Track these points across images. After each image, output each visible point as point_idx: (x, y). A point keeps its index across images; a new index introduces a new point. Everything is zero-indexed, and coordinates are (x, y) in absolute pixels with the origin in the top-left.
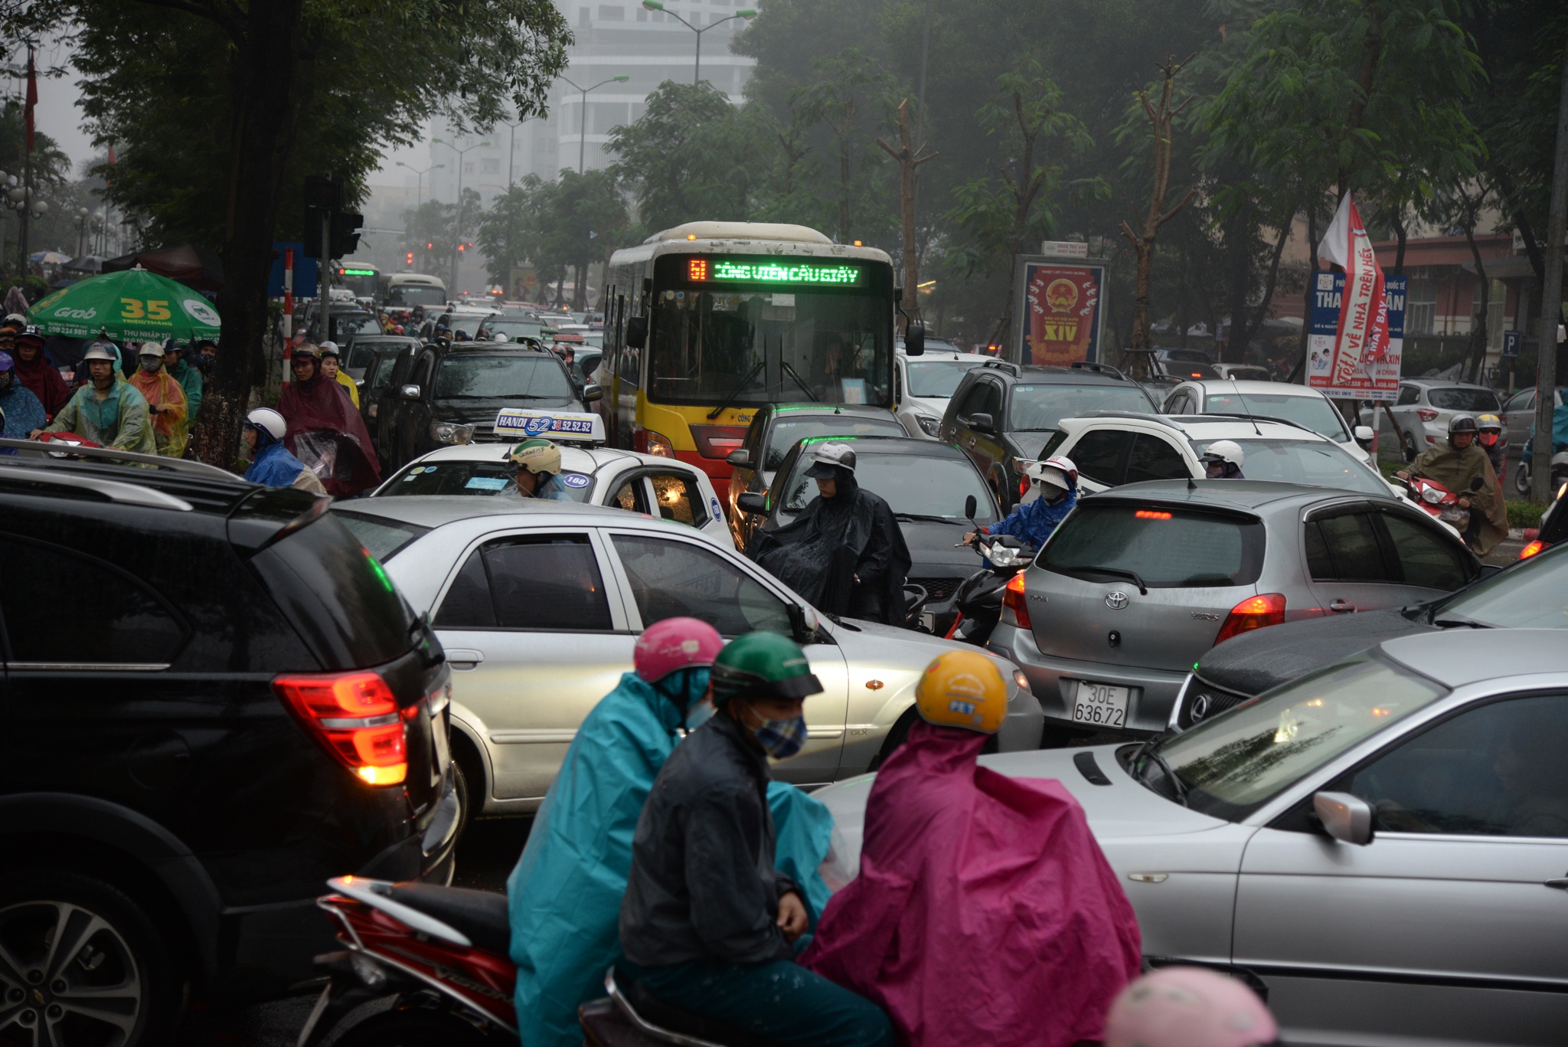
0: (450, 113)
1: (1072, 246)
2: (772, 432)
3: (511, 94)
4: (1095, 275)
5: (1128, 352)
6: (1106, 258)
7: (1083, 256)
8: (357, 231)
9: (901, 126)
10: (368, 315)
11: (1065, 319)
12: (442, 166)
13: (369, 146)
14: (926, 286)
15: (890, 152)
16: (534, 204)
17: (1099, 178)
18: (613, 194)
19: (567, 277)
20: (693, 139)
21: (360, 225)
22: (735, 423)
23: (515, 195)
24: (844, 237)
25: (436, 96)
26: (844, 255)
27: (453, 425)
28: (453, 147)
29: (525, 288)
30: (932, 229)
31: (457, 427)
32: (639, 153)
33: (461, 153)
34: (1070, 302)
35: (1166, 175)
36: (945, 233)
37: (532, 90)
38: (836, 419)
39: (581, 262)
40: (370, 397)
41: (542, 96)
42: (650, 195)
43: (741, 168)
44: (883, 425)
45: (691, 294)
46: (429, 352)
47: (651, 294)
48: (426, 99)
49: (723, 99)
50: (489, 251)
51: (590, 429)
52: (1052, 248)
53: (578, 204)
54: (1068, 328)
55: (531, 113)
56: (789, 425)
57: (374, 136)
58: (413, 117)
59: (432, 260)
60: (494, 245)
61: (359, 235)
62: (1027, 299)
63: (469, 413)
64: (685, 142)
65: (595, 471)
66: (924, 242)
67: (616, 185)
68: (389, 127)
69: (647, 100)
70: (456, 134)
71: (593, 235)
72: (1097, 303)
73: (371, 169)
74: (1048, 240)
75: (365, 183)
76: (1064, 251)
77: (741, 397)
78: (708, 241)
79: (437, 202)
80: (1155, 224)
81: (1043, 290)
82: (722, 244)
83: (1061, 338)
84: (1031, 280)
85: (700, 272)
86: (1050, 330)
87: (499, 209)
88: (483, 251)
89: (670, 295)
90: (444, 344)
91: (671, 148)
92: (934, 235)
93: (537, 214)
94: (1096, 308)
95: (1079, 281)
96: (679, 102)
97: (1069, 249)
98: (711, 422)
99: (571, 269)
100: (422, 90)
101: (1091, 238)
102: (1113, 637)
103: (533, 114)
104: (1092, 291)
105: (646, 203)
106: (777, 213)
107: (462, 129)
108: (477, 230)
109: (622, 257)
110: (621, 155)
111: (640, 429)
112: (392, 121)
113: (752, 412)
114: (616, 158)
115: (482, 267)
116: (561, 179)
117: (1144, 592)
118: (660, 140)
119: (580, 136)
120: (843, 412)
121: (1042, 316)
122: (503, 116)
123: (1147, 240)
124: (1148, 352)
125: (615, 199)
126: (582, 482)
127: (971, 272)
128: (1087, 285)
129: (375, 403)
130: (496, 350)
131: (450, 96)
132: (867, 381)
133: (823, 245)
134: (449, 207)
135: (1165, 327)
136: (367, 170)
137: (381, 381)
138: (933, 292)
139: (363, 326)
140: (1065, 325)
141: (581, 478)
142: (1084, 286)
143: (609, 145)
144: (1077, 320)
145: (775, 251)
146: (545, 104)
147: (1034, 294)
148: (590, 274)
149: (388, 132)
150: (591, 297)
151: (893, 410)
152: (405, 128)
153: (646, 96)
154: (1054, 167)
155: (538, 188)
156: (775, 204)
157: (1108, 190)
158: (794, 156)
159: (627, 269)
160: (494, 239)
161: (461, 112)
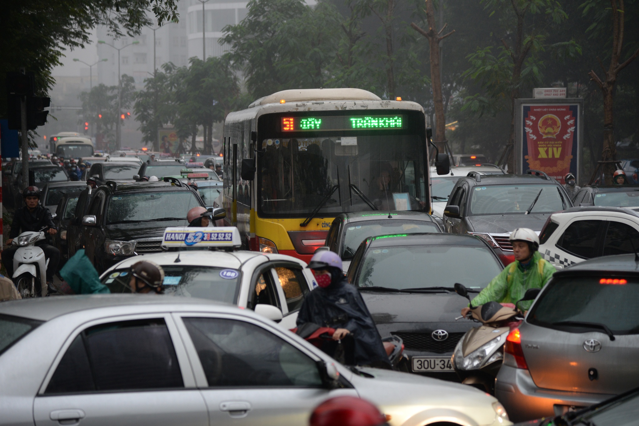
0: (108, 22)
1: (554, 90)
2: (345, 234)
3: (151, 7)
4: (573, 111)
5: (601, 164)
6: (580, 97)
7: (563, 97)
8: (46, 109)
9: (427, 14)
10: (58, 167)
11: (553, 143)
12: (106, 60)
13: (53, 49)
14: (452, 126)
15: (421, 32)
16: (172, 84)
17: (572, 41)
18: (227, 73)
19: (198, 133)
20: (282, 31)
21: (48, 105)
22: (320, 228)
23: (159, 77)
24: (391, 94)
25: (98, 11)
26: (390, 107)
27: (121, 242)
28: (113, 46)
29: (169, 142)
30: (454, 85)
31: (123, 243)
32: (244, 44)
33: (119, 50)
34: (555, 130)
35: (621, 36)
36: (463, 86)
37: (166, 3)
38: (389, 222)
39: (208, 121)
40: (61, 226)
41: (173, 7)
42: (254, 73)
43: (316, 49)
44: (422, 224)
45: (284, 140)
46: (101, 192)
47: (256, 142)
48: (91, 14)
49: (301, 2)
50: (142, 118)
51: (231, 237)
52: (540, 93)
53: (204, 81)
54: (555, 149)
55: (166, 19)
56: (357, 228)
57: (56, 41)
58: (82, 27)
59: (102, 126)
60: (146, 113)
61: (47, 112)
62: (524, 130)
63: (133, 233)
64: (276, 34)
65: (241, 267)
66: (448, 94)
67: (229, 67)
68: (66, 34)
69: (247, 6)
70: (115, 37)
71: (215, 103)
72: (576, 129)
73: (55, 64)
74: (537, 87)
75: (52, 75)
76: (549, 95)
77: (322, 211)
78: (294, 104)
79: (104, 86)
80: (615, 71)
81: (535, 123)
82: (304, 105)
83: (550, 156)
84: (526, 116)
85: (290, 124)
86: (542, 151)
87: (148, 89)
88: (138, 119)
89: (270, 142)
90: (112, 185)
91: (266, 39)
92: (455, 89)
93: (174, 90)
94: (575, 133)
95: (561, 115)
96: (271, 6)
97: (553, 93)
98: (303, 229)
99: (201, 128)
100: (88, 7)
101: (569, 84)
102: (592, 373)
103: (168, 20)
104: (571, 122)
105: (251, 78)
106: (343, 80)
107: (118, 33)
108: (133, 103)
109: (234, 117)
110: (232, 46)
111: (254, 237)
112: (68, 30)
113: (330, 220)
114: (228, 48)
115: (138, 130)
116: (190, 65)
117: (612, 339)
118: (259, 33)
119: (202, 33)
120: (395, 216)
121: (535, 142)
122: (147, 23)
123: (609, 83)
124: (615, 163)
125: (229, 76)
126: (233, 275)
127: (482, 114)
128: (567, 117)
129: (65, 229)
130: (150, 187)
131: (108, 11)
132: (411, 195)
133: (375, 102)
134: (113, 88)
135: (627, 144)
136: (52, 66)
137: (69, 214)
138: (457, 129)
139: (54, 176)
140: (553, 147)
141: (232, 272)
142: (565, 118)
143: (223, 39)
144: (561, 142)
145: (341, 108)
146: (176, 12)
147: (529, 126)
148: (214, 130)
149: (65, 38)
150: (216, 146)
151: (430, 214)
152: (77, 34)
153: (247, 3)
154: (539, 36)
155: (174, 72)
156: (341, 74)
157: (579, 50)
158: (353, 39)
159: (240, 126)
160: (145, 110)
161: (116, 22)
